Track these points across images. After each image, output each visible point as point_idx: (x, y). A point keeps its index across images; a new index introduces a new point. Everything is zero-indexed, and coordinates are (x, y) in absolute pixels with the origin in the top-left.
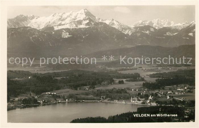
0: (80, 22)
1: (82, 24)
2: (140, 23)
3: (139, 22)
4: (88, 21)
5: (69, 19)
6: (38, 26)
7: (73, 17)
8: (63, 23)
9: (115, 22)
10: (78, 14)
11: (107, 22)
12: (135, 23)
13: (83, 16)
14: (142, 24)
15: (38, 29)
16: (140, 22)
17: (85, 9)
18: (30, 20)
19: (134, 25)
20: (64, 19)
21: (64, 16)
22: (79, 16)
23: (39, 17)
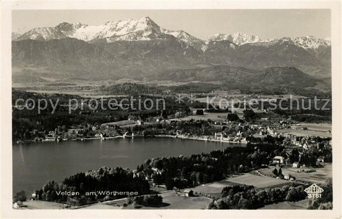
0: (140, 34)
1: (143, 35)
2: (217, 37)
3: (215, 35)
4: (150, 33)
5: (126, 29)
6: (85, 37)
7: (131, 27)
8: (118, 33)
9: (184, 34)
10: (138, 22)
11: (175, 34)
12: (210, 37)
13: (145, 26)
14: (219, 38)
15: (86, 41)
16: (217, 35)
17: (147, 18)
18: (76, 29)
19: (209, 40)
20: (120, 28)
21: (120, 25)
22: (139, 25)
23: (87, 26)
